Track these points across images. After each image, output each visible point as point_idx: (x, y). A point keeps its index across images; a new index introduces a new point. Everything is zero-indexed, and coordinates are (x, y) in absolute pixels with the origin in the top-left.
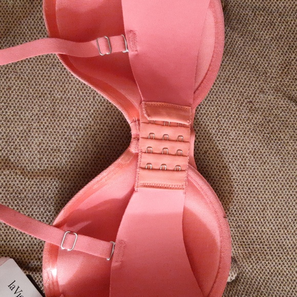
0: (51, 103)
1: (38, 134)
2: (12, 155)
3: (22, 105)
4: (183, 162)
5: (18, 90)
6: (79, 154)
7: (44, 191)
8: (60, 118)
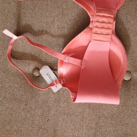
0: (62, 10)
1: (57, 22)
2: (48, 29)
3: (52, 11)
4: (110, 32)
5: (51, 5)
6: (71, 29)
7: (59, 42)
8: (65, 15)
